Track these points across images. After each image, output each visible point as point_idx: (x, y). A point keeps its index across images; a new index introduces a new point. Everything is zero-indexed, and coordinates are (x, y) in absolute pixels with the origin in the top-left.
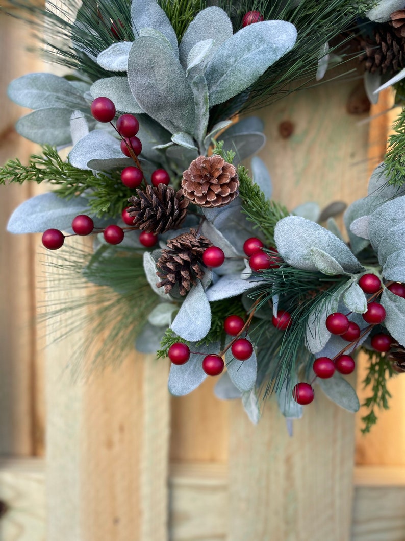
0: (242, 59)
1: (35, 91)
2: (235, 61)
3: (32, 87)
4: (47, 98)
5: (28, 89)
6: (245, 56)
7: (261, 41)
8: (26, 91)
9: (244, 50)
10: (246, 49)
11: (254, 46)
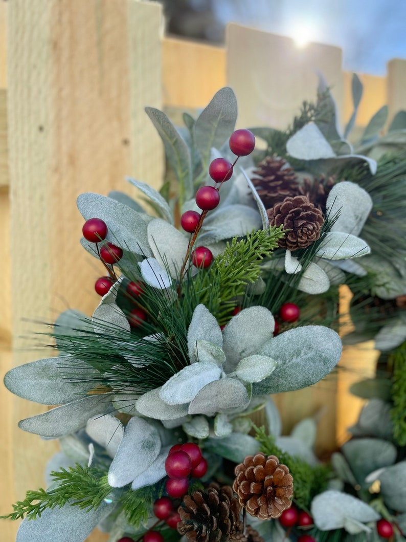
0: (291, 363)
1: (45, 382)
2: (284, 363)
3: (42, 377)
4: (61, 389)
5: (35, 379)
6: (294, 360)
7: (310, 348)
8: (33, 382)
9: (293, 355)
10: (296, 355)
11: (303, 352)
